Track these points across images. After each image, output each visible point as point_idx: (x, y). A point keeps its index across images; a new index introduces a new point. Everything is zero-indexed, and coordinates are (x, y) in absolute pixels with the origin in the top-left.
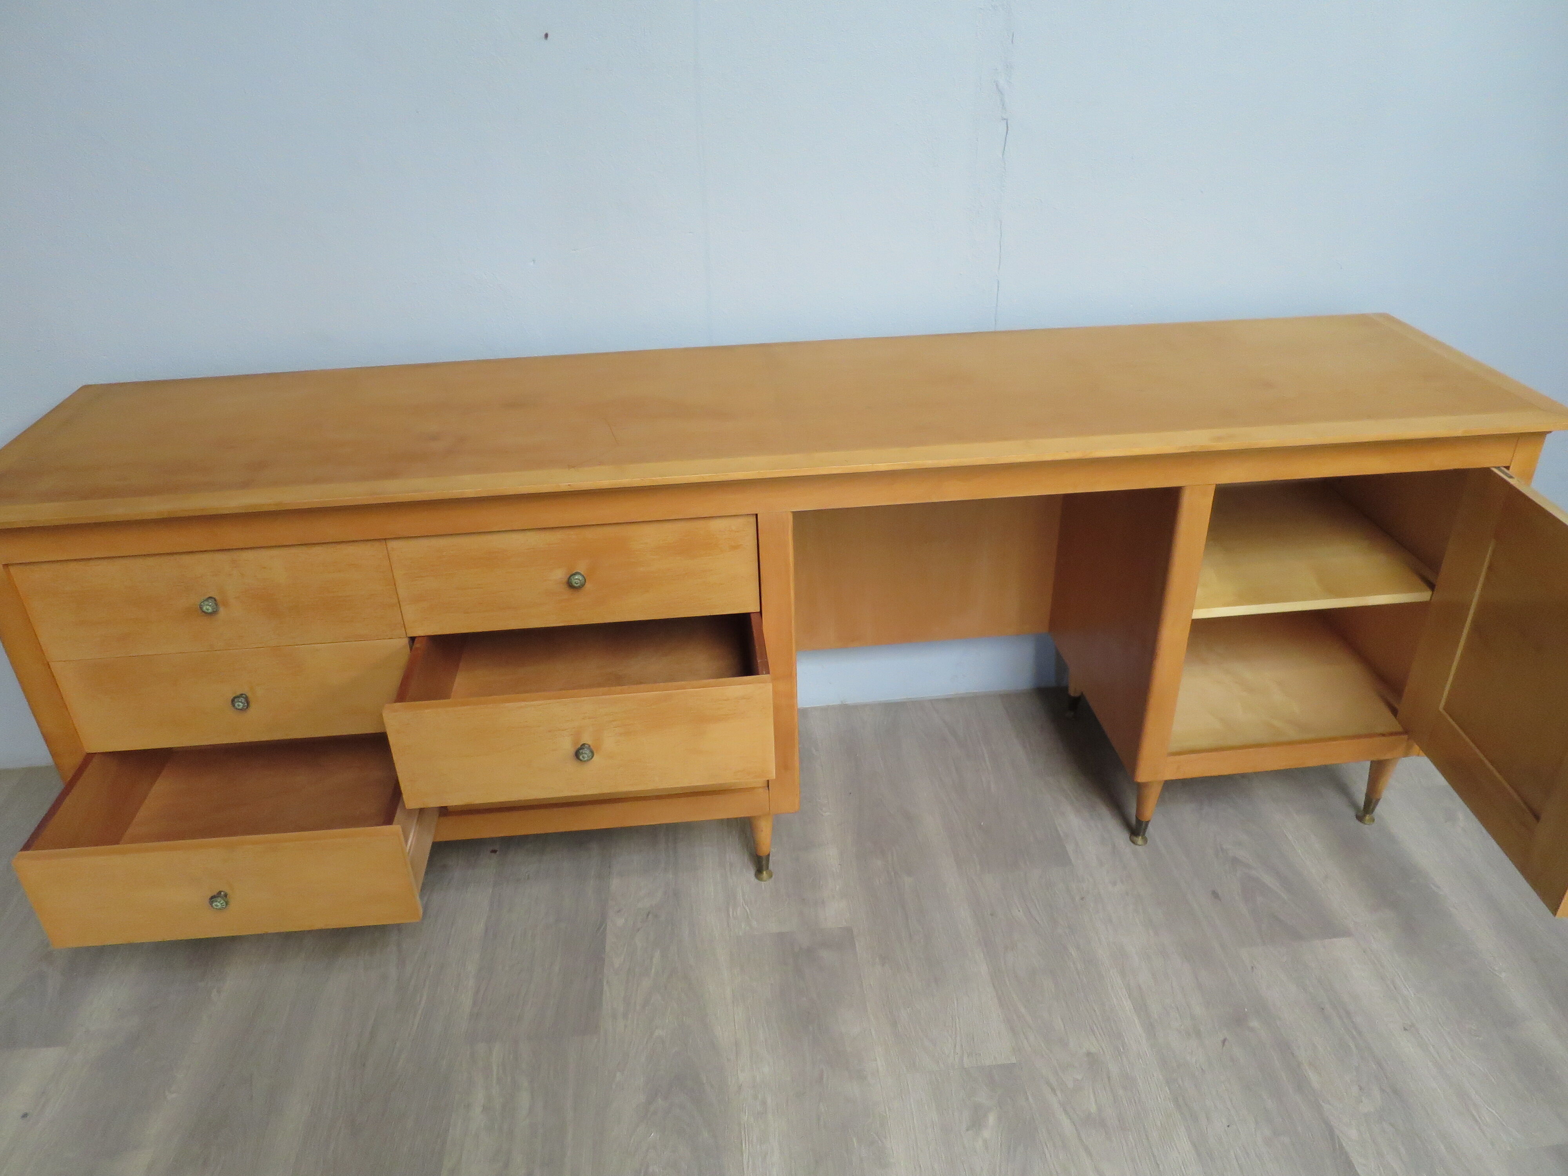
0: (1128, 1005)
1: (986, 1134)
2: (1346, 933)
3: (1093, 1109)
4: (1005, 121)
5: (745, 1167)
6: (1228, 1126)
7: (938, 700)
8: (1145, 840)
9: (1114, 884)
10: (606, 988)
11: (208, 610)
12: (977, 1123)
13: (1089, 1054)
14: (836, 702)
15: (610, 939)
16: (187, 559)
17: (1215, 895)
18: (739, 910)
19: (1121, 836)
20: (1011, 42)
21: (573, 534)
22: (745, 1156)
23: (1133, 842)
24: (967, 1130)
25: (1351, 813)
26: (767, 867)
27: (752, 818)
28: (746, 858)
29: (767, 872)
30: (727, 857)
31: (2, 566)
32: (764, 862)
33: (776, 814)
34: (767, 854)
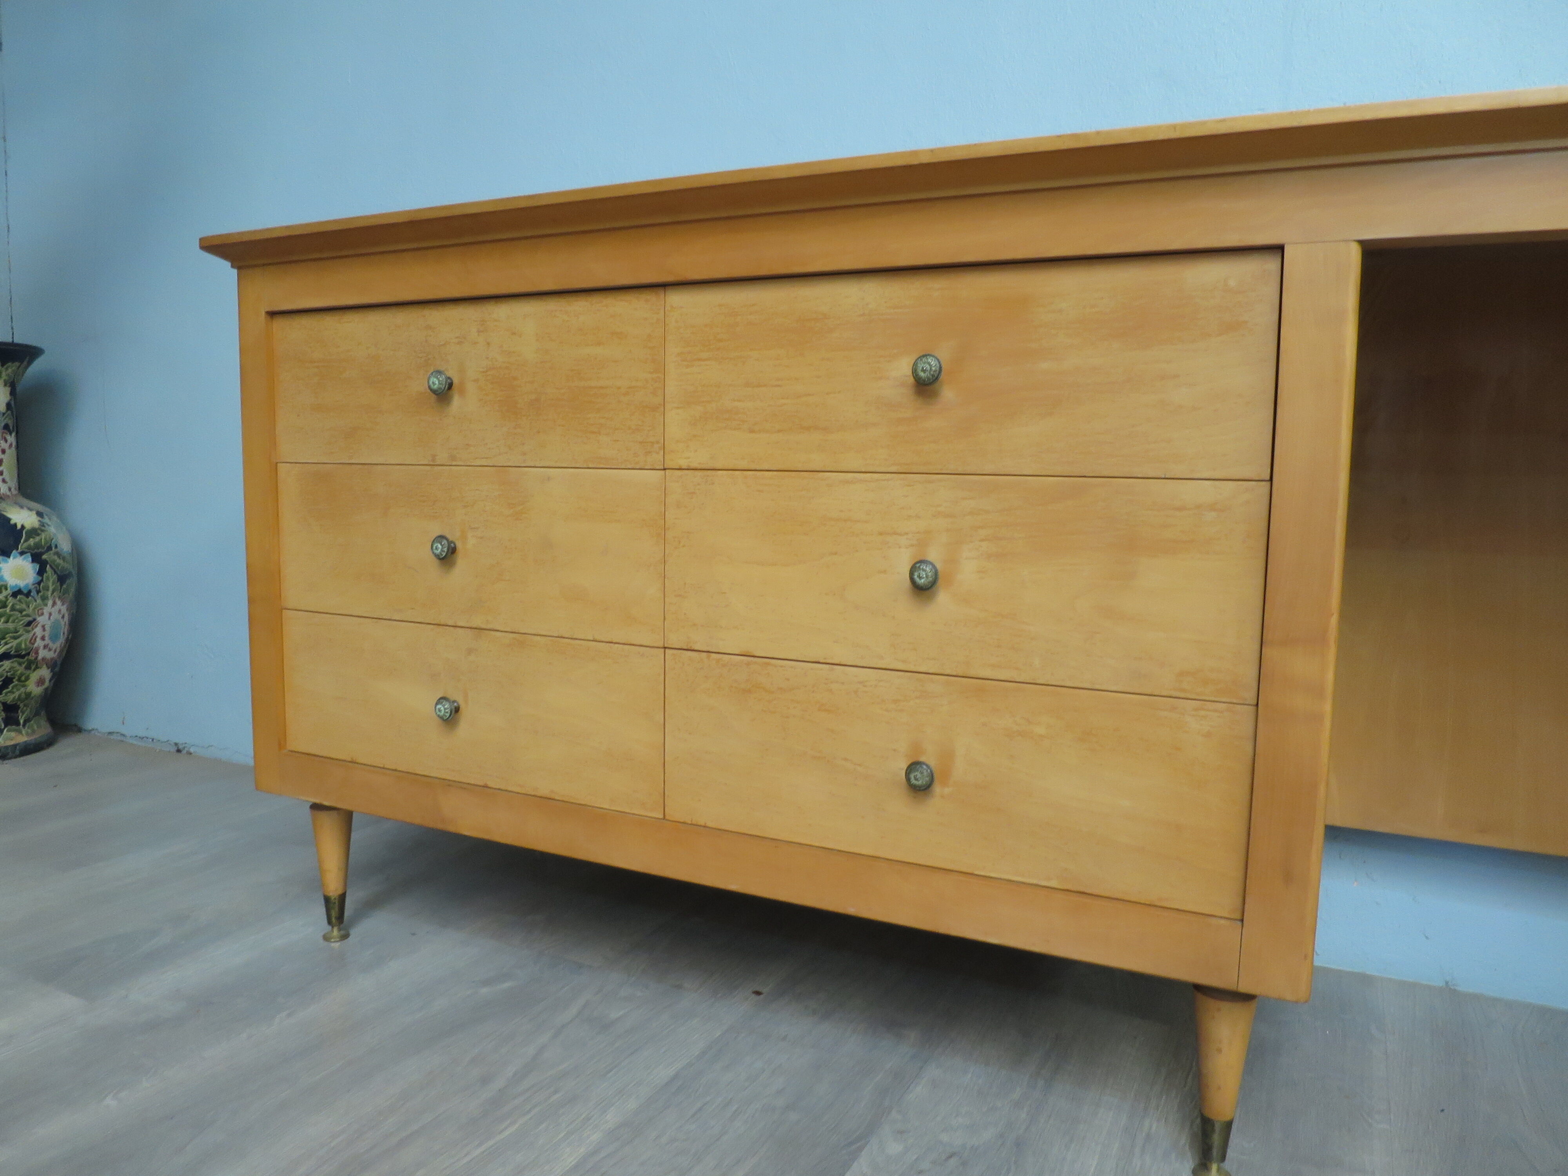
11: (434, 384)
21: (939, 287)
26: (1223, 1158)
27: (1200, 996)
28: (1184, 1140)
29: (1219, 1170)
30: (1147, 1123)
31: (264, 313)
32: (1216, 1139)
33: (1254, 1004)
34: (1228, 1118)
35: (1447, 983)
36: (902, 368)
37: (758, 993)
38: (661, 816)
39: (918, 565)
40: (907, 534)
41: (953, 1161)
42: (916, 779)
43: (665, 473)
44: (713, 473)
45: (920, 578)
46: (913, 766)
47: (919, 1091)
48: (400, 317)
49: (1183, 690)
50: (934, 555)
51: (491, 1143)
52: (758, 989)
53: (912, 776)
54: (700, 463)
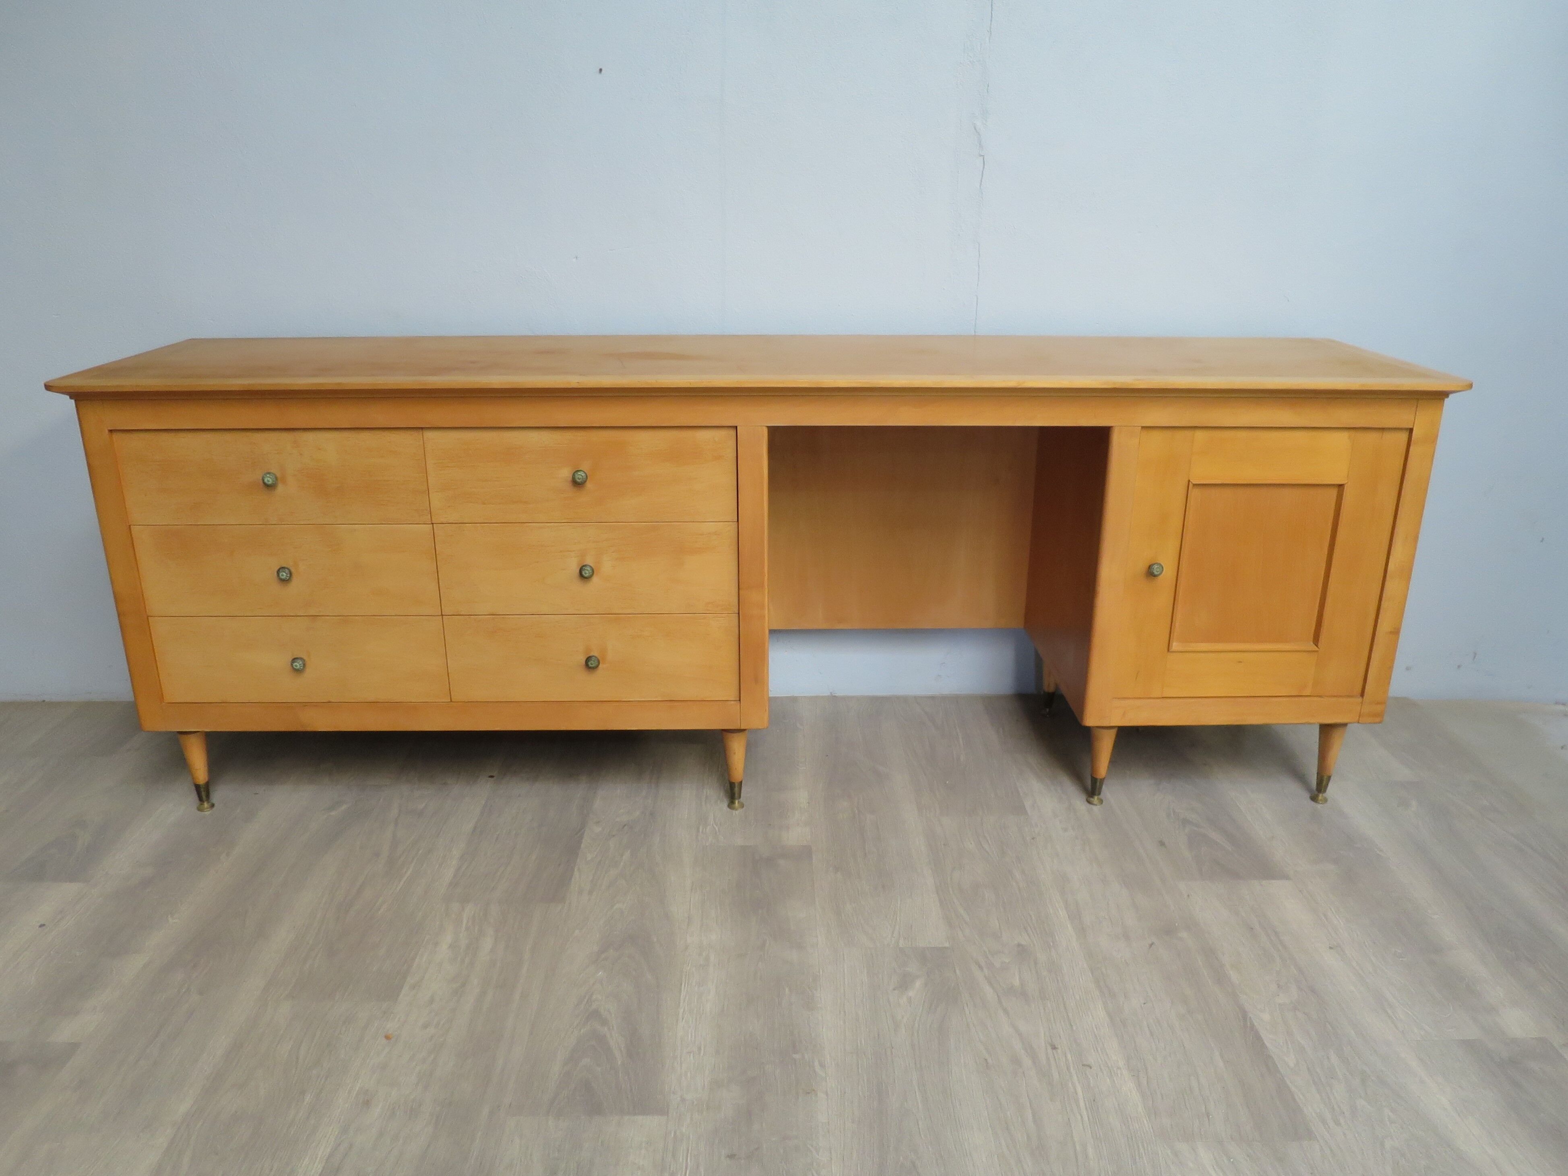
0: (1063, 913)
1: (911, 993)
2: (1286, 877)
3: (1017, 982)
4: (982, 157)
5: (682, 1001)
6: (1145, 1004)
7: (922, 697)
8: (1101, 801)
9: (1065, 830)
10: (576, 873)
11: (268, 481)
12: (904, 984)
13: (1019, 945)
14: (826, 693)
15: (586, 841)
16: (257, 436)
17: (1162, 844)
18: (708, 828)
19: (1078, 801)
20: (986, 91)
21: (580, 435)
22: (683, 993)
23: (1089, 802)
24: (894, 989)
25: (1306, 795)
26: (740, 797)
27: (725, 733)
28: (722, 794)
29: (739, 802)
30: (705, 791)
31: (107, 431)
32: (736, 789)
33: (747, 732)
34: (740, 781)
35: (831, 693)
36: (566, 473)
37: (492, 777)
38: (449, 701)
39: (584, 568)
40: (574, 551)
41: (626, 827)
42: (592, 664)
43: (433, 527)
44: (462, 525)
45: (586, 574)
46: (588, 659)
47: (598, 804)
48: (228, 436)
49: (709, 610)
50: (589, 561)
51: (405, 878)
52: (490, 775)
53: (589, 663)
54: (454, 520)
